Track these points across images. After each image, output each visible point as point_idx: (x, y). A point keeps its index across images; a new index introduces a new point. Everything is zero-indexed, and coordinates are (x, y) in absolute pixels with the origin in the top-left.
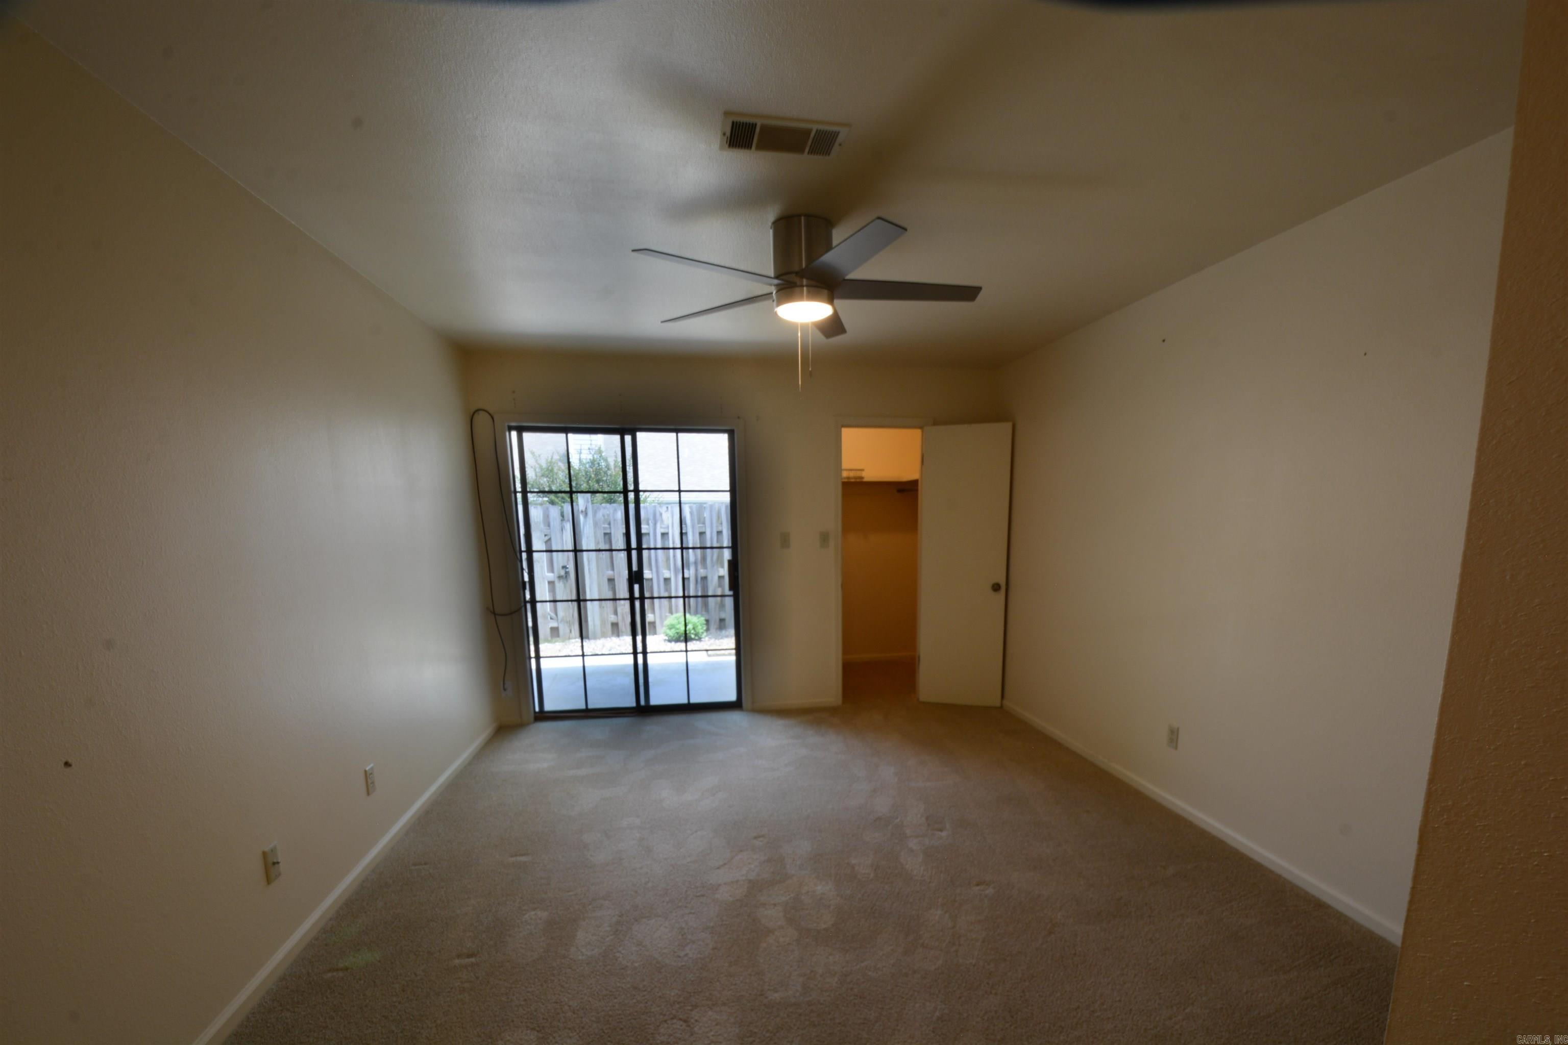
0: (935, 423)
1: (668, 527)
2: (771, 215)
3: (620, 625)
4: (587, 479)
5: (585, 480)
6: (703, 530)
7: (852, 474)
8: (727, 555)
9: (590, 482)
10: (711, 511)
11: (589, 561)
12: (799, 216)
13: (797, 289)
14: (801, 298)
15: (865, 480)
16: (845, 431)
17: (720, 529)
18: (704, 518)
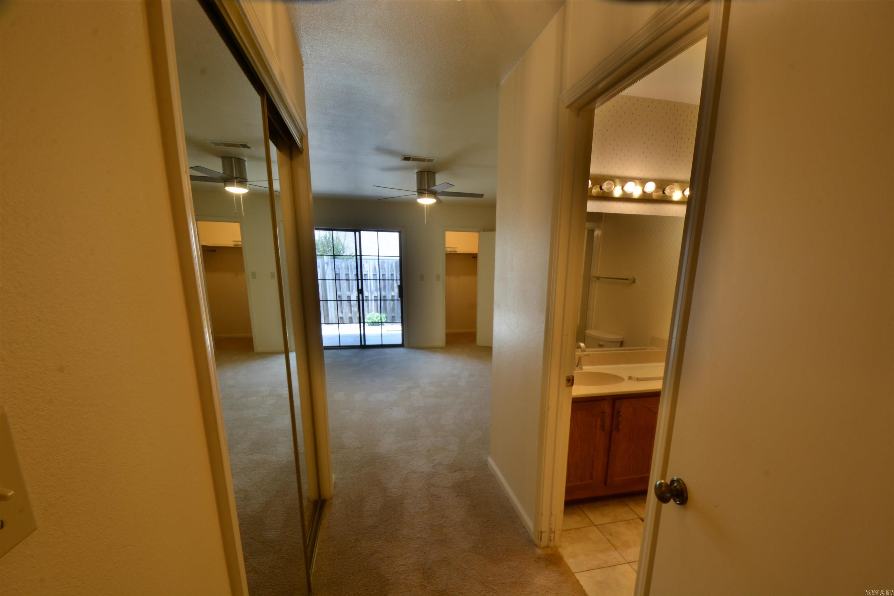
0: (484, 230)
1: (367, 271)
2: (416, 171)
3: (344, 318)
4: (323, 246)
5: (322, 246)
6: (384, 273)
7: (452, 250)
8: (396, 284)
9: (324, 247)
10: (388, 264)
11: (329, 287)
12: (425, 171)
13: (424, 195)
14: (425, 197)
15: (458, 252)
16: (447, 233)
17: (392, 273)
18: (385, 267)
